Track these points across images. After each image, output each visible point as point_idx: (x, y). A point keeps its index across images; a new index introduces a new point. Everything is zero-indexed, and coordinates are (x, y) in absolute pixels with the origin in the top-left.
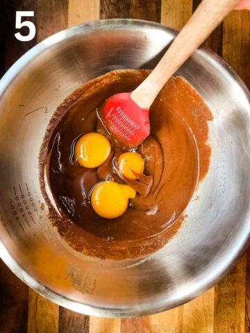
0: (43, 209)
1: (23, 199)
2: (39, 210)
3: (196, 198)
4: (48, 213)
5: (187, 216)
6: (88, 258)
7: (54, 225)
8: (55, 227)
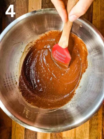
0: (16, 84)
1: (9, 79)
2: (15, 84)
3: (80, 87)
4: (18, 86)
5: (75, 94)
6: (33, 107)
7: (20, 91)
8: (21, 92)
